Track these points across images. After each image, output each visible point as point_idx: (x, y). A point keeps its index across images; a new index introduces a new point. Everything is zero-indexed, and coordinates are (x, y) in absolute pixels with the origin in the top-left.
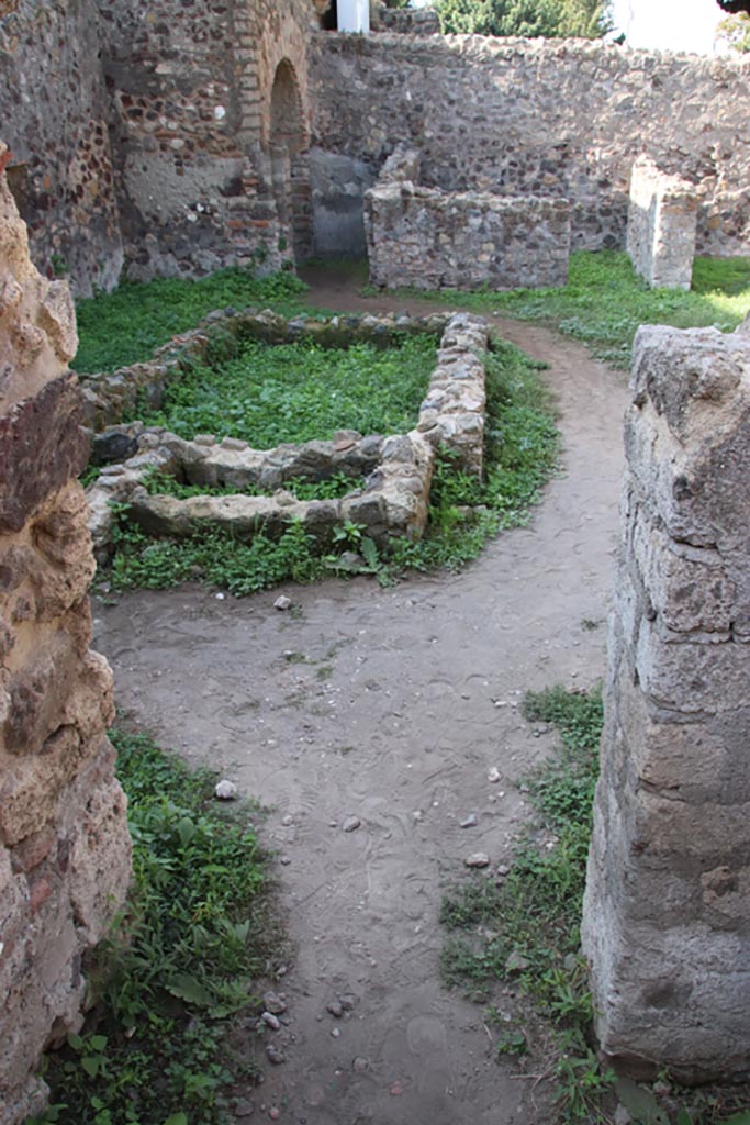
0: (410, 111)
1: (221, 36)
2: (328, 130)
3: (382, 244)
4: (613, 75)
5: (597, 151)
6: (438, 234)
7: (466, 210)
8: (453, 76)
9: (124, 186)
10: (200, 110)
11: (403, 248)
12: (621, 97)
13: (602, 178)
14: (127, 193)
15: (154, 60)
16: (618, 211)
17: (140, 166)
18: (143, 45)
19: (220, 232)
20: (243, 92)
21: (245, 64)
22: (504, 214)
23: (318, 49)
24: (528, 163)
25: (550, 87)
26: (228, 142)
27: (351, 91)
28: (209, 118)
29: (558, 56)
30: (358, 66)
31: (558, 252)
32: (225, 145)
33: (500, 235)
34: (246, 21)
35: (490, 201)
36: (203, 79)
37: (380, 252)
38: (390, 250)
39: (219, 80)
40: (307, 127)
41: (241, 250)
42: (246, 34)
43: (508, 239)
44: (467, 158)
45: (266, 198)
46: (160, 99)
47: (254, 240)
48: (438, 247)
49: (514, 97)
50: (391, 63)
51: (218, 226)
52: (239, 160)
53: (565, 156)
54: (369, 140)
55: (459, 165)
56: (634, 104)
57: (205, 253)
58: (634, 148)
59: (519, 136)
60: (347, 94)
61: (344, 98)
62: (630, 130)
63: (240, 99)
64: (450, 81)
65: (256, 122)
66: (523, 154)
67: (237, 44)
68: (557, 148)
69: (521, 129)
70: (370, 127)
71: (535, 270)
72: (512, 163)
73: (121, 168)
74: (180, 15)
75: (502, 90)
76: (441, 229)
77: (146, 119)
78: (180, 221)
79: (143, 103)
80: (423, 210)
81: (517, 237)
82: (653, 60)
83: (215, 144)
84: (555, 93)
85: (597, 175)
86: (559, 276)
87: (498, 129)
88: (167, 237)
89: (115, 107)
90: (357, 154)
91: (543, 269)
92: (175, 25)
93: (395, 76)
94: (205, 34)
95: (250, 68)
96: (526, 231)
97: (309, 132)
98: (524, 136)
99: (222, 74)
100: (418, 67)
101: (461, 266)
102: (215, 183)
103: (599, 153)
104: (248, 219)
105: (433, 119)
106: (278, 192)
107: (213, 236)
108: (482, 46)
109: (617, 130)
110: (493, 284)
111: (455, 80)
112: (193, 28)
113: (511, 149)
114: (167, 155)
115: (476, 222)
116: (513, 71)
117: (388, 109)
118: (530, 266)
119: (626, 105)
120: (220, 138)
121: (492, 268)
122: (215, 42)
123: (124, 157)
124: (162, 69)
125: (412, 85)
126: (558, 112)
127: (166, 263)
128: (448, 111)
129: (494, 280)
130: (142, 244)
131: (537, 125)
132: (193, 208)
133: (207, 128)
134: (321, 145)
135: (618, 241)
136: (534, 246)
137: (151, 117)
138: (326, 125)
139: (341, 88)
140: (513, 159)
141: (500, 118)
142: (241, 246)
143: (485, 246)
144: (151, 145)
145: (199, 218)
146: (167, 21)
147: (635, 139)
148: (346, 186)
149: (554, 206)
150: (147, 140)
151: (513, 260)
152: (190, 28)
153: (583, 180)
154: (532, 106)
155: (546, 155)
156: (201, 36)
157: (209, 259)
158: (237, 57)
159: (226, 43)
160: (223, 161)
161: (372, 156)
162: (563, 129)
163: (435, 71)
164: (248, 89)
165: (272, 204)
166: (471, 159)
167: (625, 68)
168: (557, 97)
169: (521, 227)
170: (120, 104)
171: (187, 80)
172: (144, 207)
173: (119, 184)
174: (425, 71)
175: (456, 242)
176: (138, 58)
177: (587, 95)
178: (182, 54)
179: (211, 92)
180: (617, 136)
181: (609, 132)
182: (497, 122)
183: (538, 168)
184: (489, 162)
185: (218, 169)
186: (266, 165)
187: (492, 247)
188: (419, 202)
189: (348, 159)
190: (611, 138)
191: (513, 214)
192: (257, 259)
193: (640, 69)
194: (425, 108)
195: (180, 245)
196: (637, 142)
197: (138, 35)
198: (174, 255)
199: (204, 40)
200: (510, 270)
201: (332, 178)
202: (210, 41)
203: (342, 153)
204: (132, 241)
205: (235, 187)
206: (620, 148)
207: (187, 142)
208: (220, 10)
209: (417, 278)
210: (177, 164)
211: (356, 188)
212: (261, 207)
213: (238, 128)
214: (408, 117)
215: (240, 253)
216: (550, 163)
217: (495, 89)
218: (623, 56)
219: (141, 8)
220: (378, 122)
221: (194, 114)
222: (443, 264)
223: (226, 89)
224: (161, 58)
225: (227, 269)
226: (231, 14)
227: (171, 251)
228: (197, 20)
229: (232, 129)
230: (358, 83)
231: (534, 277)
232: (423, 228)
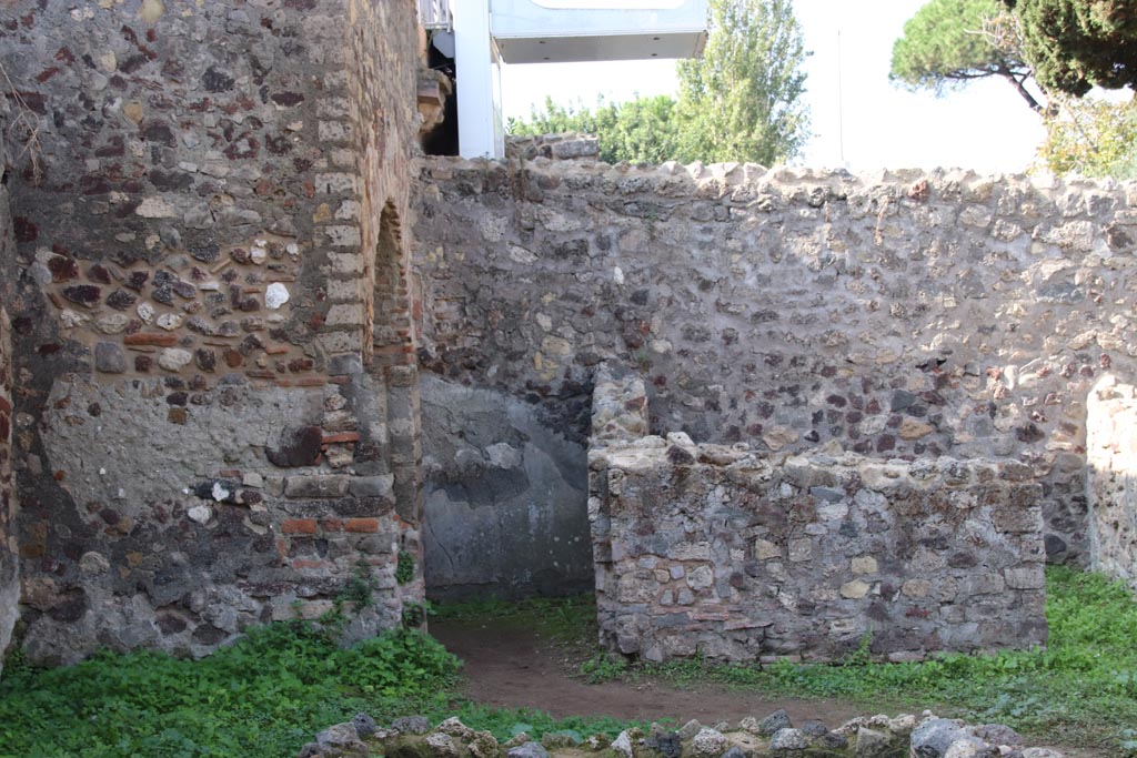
0: (622, 303)
1: (287, 148)
2: (453, 340)
3: (631, 565)
4: (1028, 229)
5: (1009, 371)
6: (752, 540)
7: (811, 488)
8: (708, 238)
9: (38, 448)
10: (234, 292)
11: (677, 571)
12: (1048, 269)
13: (1023, 423)
14: (45, 461)
15: (135, 189)
16: (1066, 487)
17: (84, 405)
18: (112, 160)
19: (263, 544)
20: (331, 255)
21: (337, 200)
22: (896, 496)
23: (435, 189)
24: (867, 399)
25: (902, 254)
26: (294, 354)
27: (500, 266)
28: (252, 306)
29: (915, 198)
30: (515, 222)
31: (1021, 573)
32: (286, 362)
33: (888, 539)
34: (344, 120)
35: (863, 468)
36: (243, 229)
37: (626, 581)
38: (649, 577)
39: (280, 233)
40: (412, 333)
41: (312, 582)
42: (343, 145)
43: (906, 548)
44: (740, 391)
45: (374, 471)
46: (141, 268)
47: (341, 561)
48: (753, 569)
49: (831, 273)
50: (584, 214)
51: (261, 531)
52: (314, 392)
53: (942, 381)
54: (538, 358)
55: (724, 404)
56: (1077, 280)
57: (226, 590)
58: (1085, 363)
59: (844, 345)
60: (494, 271)
61: (486, 279)
62: (1074, 329)
63: (326, 270)
64: (702, 245)
65: (355, 315)
66: (856, 381)
67: (323, 164)
68: (923, 367)
69: (849, 332)
70: (540, 334)
71: (973, 613)
72: (832, 399)
73: (36, 407)
74: (201, 107)
75: (806, 260)
76: (759, 530)
77: (104, 307)
78: (170, 522)
79: (102, 275)
80: (720, 491)
81: (927, 542)
82: (1106, 200)
83: (263, 359)
84: (911, 264)
85: (1014, 416)
86: (1026, 626)
87: (801, 334)
88: (135, 557)
89: (32, 281)
90: (514, 387)
91: (990, 610)
92: (187, 125)
93: (591, 238)
94: (252, 143)
95: (348, 210)
96: (944, 529)
97: (415, 344)
98: (854, 347)
99: (286, 221)
100: (637, 222)
101: (806, 608)
102: (260, 440)
103: (1012, 375)
104: (331, 515)
105: (669, 318)
106: (398, 458)
107: (247, 554)
108: (762, 182)
109: (1047, 329)
110: (880, 646)
111: (712, 244)
112: (228, 134)
113: (829, 372)
114: (148, 381)
115: (834, 512)
116: (827, 226)
117: (577, 299)
118: (961, 605)
119: (1060, 283)
120: (274, 346)
121: (875, 611)
122: (273, 160)
123: (48, 386)
124: (151, 207)
125: (625, 255)
126: (923, 299)
127: (127, 618)
128: (698, 302)
129: (880, 637)
130: (69, 576)
131: (881, 326)
132: (204, 492)
133: (246, 327)
134: (438, 369)
135: (1071, 548)
136: (965, 561)
137: (118, 303)
138: (449, 331)
139: (481, 261)
140: (835, 391)
141: (804, 312)
142: (313, 574)
143: (858, 564)
144: (113, 360)
145: (215, 514)
146: (170, 118)
147: (1086, 346)
148: (490, 449)
149: (1003, 476)
150: (102, 351)
151: (921, 593)
152: (220, 131)
153: (982, 428)
154: (869, 290)
155: (903, 381)
156: (243, 147)
157: (233, 606)
158: (321, 187)
159: (297, 161)
160: (280, 394)
161: (545, 390)
162: (935, 330)
163: (671, 229)
164: (343, 250)
165: (385, 482)
166: (750, 393)
167: (1054, 217)
168: (917, 272)
169: (932, 521)
170: (45, 276)
171: (206, 232)
172: (82, 492)
173: (26, 442)
174: (652, 229)
175: (794, 556)
176: (98, 186)
177: (979, 267)
178: (199, 180)
179: (259, 254)
180: (1047, 341)
181: (1030, 336)
182: (798, 321)
183: (888, 408)
184: (786, 397)
185: (267, 411)
186: (376, 401)
187: (871, 564)
188: (710, 475)
189: (495, 395)
190: (1035, 345)
191: (912, 494)
192: (347, 605)
193: (1082, 216)
194: (652, 296)
195: (166, 575)
196: (1091, 352)
197: (101, 140)
198: (150, 598)
199: (250, 155)
200: (914, 613)
201: (461, 435)
202: (264, 156)
203: (483, 383)
204: (46, 569)
205: (306, 447)
206: (1057, 364)
207: (200, 353)
208: (288, 99)
209: (709, 638)
210: (171, 400)
211: (512, 453)
212: (361, 489)
213: (317, 326)
214: (618, 315)
215: (308, 591)
216: (911, 396)
217: (792, 260)
218: (1045, 193)
219: (113, 91)
220: (556, 324)
221: (219, 298)
222: (766, 603)
223: (293, 249)
224: (149, 186)
225: (278, 626)
226: (312, 107)
227: (141, 589)
228: (238, 117)
229: (302, 329)
230: (516, 252)
231: (971, 628)
232: (720, 529)
